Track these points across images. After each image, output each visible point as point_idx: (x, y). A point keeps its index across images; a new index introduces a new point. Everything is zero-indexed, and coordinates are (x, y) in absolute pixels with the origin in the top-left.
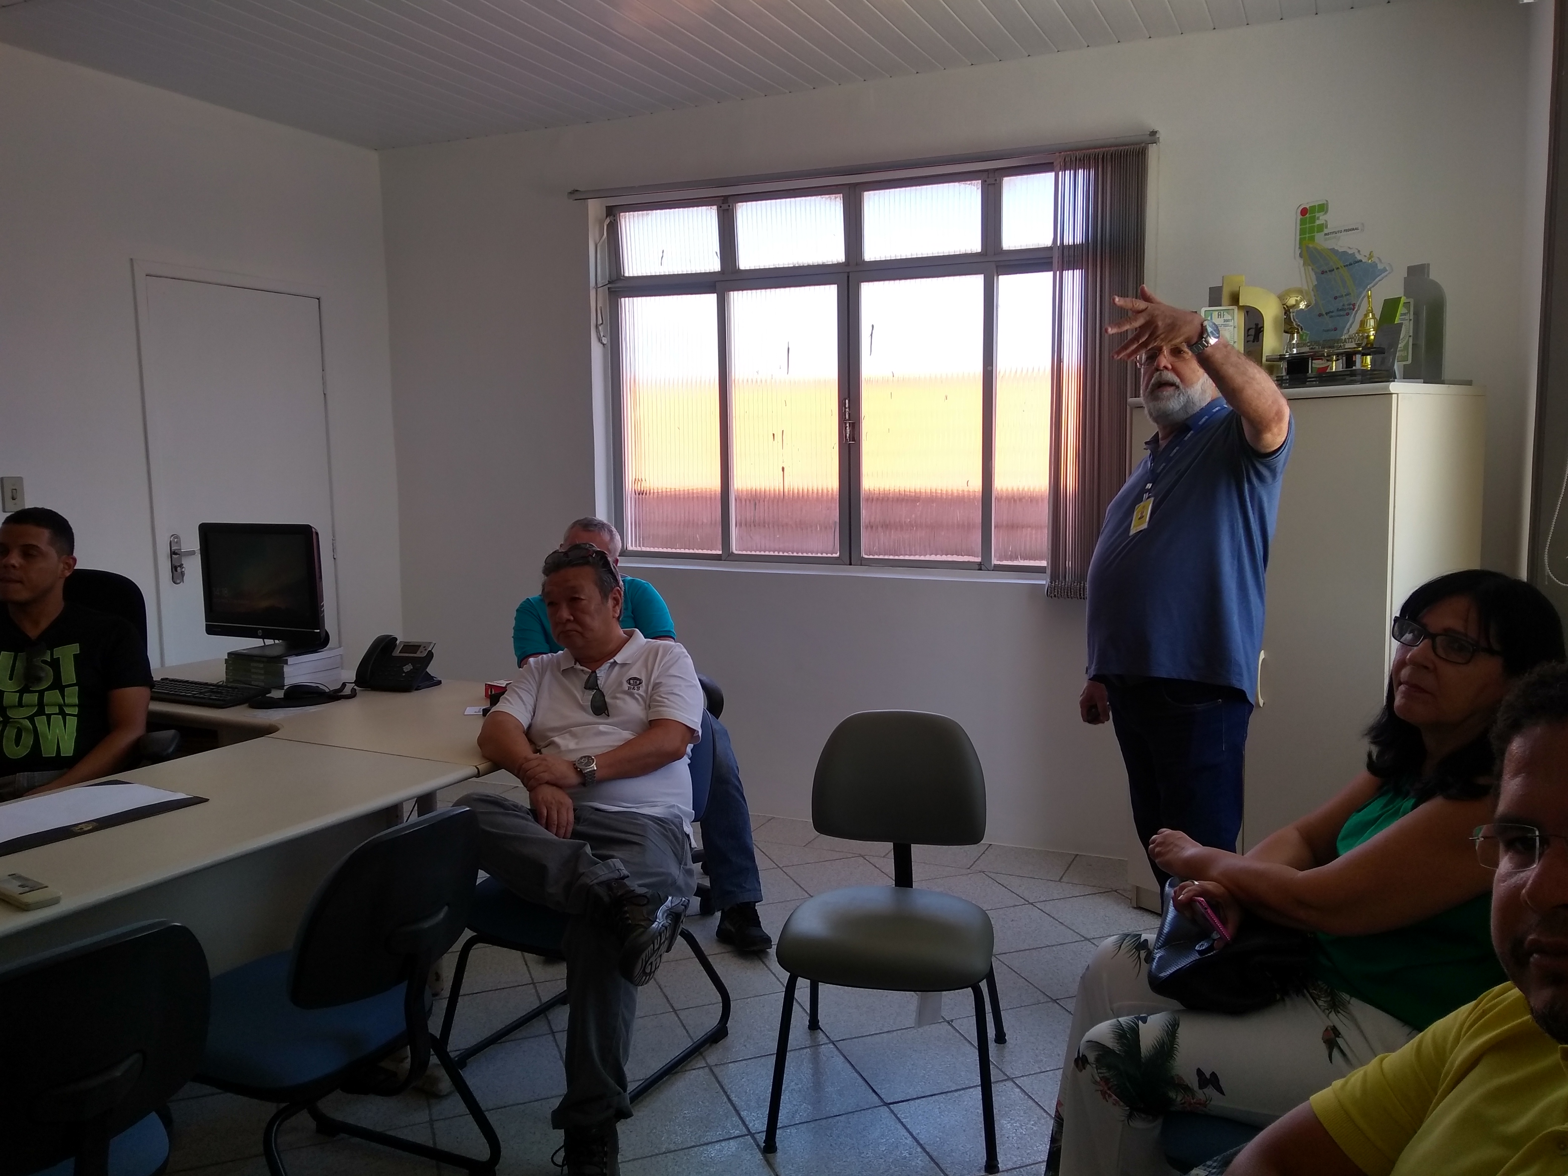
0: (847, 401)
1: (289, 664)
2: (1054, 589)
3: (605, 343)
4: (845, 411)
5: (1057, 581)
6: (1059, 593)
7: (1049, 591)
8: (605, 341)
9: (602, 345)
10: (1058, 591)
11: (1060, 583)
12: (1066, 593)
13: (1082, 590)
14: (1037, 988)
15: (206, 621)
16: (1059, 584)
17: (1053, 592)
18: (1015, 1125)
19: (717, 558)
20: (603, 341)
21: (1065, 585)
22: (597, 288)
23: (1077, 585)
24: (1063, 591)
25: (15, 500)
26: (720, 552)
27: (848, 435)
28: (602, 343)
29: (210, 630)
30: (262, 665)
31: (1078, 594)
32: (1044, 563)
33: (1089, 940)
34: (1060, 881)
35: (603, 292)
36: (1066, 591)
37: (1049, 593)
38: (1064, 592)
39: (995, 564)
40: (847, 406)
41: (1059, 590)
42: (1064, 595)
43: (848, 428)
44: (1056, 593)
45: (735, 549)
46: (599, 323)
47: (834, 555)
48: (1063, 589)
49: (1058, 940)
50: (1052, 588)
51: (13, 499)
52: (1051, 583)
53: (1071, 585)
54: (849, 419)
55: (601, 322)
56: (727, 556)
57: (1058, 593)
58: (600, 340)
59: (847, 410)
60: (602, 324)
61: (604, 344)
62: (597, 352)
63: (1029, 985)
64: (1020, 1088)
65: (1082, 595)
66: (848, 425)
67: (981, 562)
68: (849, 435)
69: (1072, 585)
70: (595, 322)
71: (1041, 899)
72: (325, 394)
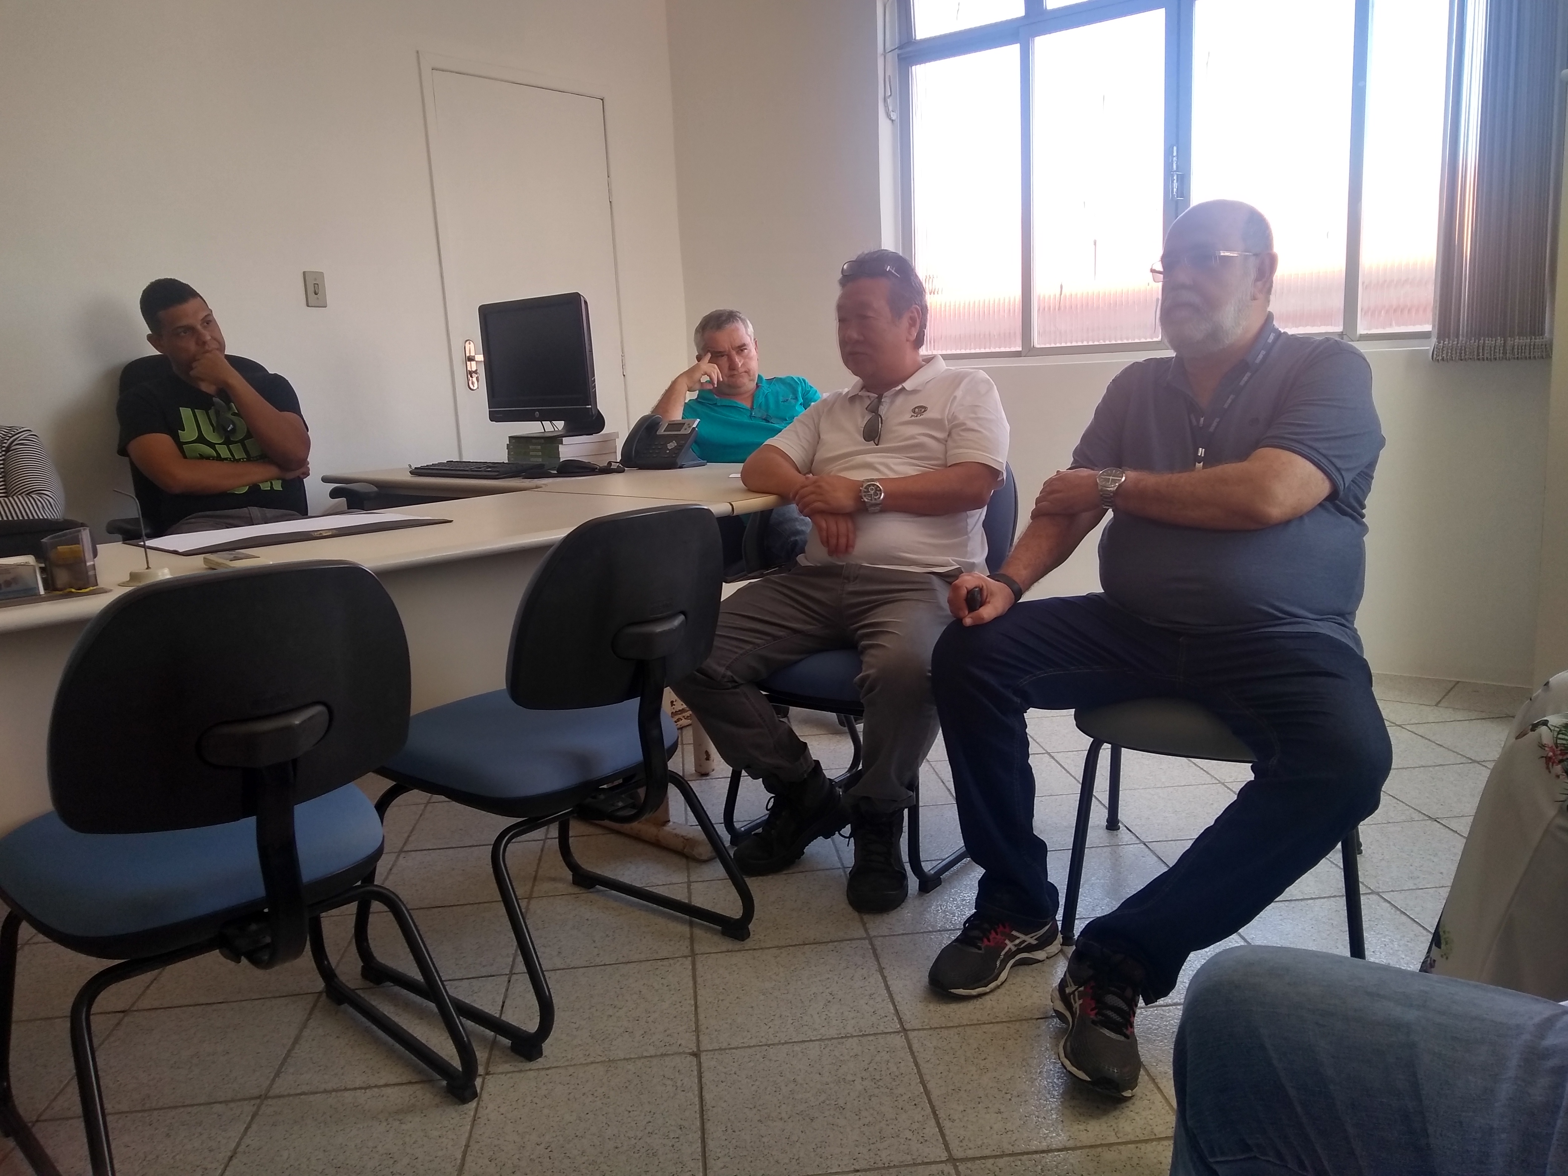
0: (1175, 148)
1: (564, 443)
2: (1443, 350)
3: (893, 118)
4: (1172, 161)
5: (1447, 339)
6: (1449, 354)
7: (1435, 353)
8: (894, 116)
9: (890, 122)
10: (1447, 353)
11: (1451, 342)
12: (1458, 354)
13: (1481, 348)
14: (1409, 806)
15: (489, 408)
16: (1449, 343)
17: (1441, 354)
18: (1383, 940)
19: (1017, 354)
20: (892, 116)
21: (1458, 343)
22: (885, 54)
23: (1475, 342)
24: (1454, 352)
25: (317, 294)
26: (1020, 349)
27: (1175, 190)
28: (890, 119)
29: (494, 417)
30: (539, 447)
31: (1476, 353)
32: (1428, 328)
33: (1478, 762)
34: (1436, 705)
35: (892, 58)
36: (1458, 351)
37: (1435, 356)
38: (1456, 353)
39: (1361, 334)
40: (1175, 154)
41: (1450, 351)
42: (1455, 358)
43: (1175, 181)
44: (1444, 355)
45: (1038, 343)
46: (887, 95)
47: (1155, 339)
48: (1454, 349)
49: (1435, 761)
50: (1439, 349)
51: (316, 294)
52: (1439, 343)
53: (1466, 343)
54: (1177, 170)
55: (890, 94)
56: (1028, 350)
57: (1447, 356)
58: (888, 116)
59: (1175, 159)
60: (891, 95)
61: (893, 120)
62: (885, 130)
63: (1398, 802)
64: (1389, 902)
65: (1481, 354)
66: (1175, 177)
67: (1342, 332)
68: (1177, 189)
69: (1468, 343)
70: (883, 94)
71: (1412, 722)
72: (610, 202)
